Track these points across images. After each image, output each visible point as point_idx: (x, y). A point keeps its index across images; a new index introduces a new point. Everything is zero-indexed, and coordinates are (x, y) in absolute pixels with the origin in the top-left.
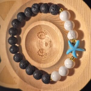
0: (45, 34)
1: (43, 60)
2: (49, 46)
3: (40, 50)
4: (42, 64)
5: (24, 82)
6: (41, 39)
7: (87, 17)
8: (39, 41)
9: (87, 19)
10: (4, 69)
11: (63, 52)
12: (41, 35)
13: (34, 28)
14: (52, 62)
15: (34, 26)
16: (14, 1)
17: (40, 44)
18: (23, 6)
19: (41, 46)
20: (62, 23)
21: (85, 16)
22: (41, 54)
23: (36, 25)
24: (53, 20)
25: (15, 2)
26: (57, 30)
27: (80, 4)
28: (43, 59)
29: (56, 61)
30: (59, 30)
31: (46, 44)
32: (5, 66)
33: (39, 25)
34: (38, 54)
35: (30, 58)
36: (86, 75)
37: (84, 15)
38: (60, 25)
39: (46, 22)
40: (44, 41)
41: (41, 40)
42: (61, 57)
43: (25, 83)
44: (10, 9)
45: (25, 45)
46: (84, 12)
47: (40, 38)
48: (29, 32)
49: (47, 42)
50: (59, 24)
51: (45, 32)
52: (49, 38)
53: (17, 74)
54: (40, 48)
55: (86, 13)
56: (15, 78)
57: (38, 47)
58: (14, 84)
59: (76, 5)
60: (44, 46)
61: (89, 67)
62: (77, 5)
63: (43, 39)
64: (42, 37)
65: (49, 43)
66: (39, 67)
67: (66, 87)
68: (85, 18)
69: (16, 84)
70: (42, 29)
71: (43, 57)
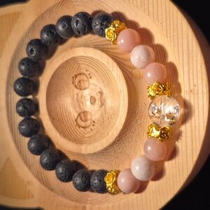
0: (89, 77)
1: (86, 136)
3: (79, 115)
4: (85, 145)
6: (80, 89)
7: (172, 27)
8: (77, 95)
9: (172, 31)
10: (5, 165)
11: (128, 113)
12: (79, 82)
13: (62, 67)
14: (105, 139)
15: (62, 62)
16: (18, 13)
17: (79, 101)
18: (37, 20)
19: (81, 104)
21: (168, 25)
22: (83, 124)
23: (65, 60)
24: (102, 43)
25: (20, 13)
26: (111, 64)
28: (87, 133)
29: (112, 135)
30: (115, 64)
31: (93, 100)
32: (8, 159)
33: (73, 59)
34: (77, 123)
35: (58, 135)
37: (164, 24)
38: (117, 53)
39: (87, 48)
40: (86, 93)
41: (80, 92)
42: (124, 125)
43: (52, 193)
45: (45, 107)
46: (164, 16)
47: (78, 87)
48: (53, 76)
49: (94, 94)
50: (114, 51)
51: (87, 73)
52: (96, 86)
53: (33, 173)
54: (79, 111)
55: (168, 20)
56: (29, 183)
57: (75, 109)
58: (29, 198)
60: (88, 106)
62: (148, 4)
63: (85, 89)
64: (82, 84)
65: (97, 97)
66: (79, 152)
68: (168, 29)
69: (33, 197)
70: (81, 65)
71: (87, 129)
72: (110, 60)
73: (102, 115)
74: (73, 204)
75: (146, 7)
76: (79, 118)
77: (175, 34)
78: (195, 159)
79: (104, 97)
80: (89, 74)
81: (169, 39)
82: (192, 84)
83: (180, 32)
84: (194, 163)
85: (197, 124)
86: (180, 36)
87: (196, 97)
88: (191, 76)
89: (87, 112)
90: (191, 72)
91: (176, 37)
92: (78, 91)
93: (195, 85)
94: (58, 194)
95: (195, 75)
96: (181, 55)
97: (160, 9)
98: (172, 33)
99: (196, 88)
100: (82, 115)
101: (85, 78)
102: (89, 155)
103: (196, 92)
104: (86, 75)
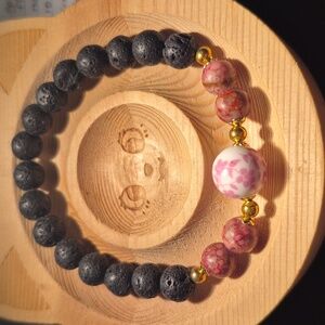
0: (144, 134)
1: (136, 222)
2: (155, 173)
3: (126, 189)
4: (135, 236)
5: (73, 300)
6: (130, 152)
7: (276, 74)
8: (125, 160)
9: (276, 80)
10: (6, 257)
11: (203, 194)
12: (129, 141)
13: (106, 117)
14: (165, 229)
15: (105, 110)
16: (40, 30)
17: (127, 170)
19: (130, 175)
20: (199, 98)
22: (131, 204)
23: (111, 107)
24: (168, 87)
25: (43, 31)
26: (180, 120)
27: (254, 31)
28: (139, 218)
29: (177, 224)
30: (187, 121)
31: (148, 170)
33: (123, 107)
34: (122, 203)
35: (94, 218)
36: (277, 269)
38: (191, 105)
39: (144, 93)
40: (139, 158)
41: (129, 157)
43: (79, 304)
44: (26, 57)
45: (75, 175)
46: (265, 57)
47: (127, 148)
48: (89, 130)
49: (151, 162)
50: (186, 101)
51: (142, 129)
52: (155, 149)
53: (51, 273)
54: (126, 184)
55: (271, 62)
56: (43, 286)
57: (120, 180)
58: (41, 309)
59: (240, 35)
60: (140, 178)
61: (287, 242)
62: (243, 37)
63: (136, 152)
64: (133, 145)
65: (156, 166)
67: (213, 312)
68: (270, 77)
69: (48, 308)
70: (134, 117)
71: (137, 212)
72: (180, 113)
73: (161, 193)
75: (239, 41)
76: (125, 195)
77: (281, 84)
79: (166, 166)
80: (145, 131)
82: (300, 159)
83: (287, 83)
84: (297, 272)
85: (304, 218)
86: (288, 88)
87: (306, 178)
88: (300, 148)
89: (139, 186)
90: (300, 141)
91: (281, 89)
92: (126, 154)
93: (304, 161)
94: (88, 307)
95: (306, 147)
96: (286, 115)
97: (259, 45)
98: (276, 83)
99: (306, 166)
100: (130, 189)
101: (138, 136)
102: (141, 251)
103: (306, 171)
104: (140, 132)
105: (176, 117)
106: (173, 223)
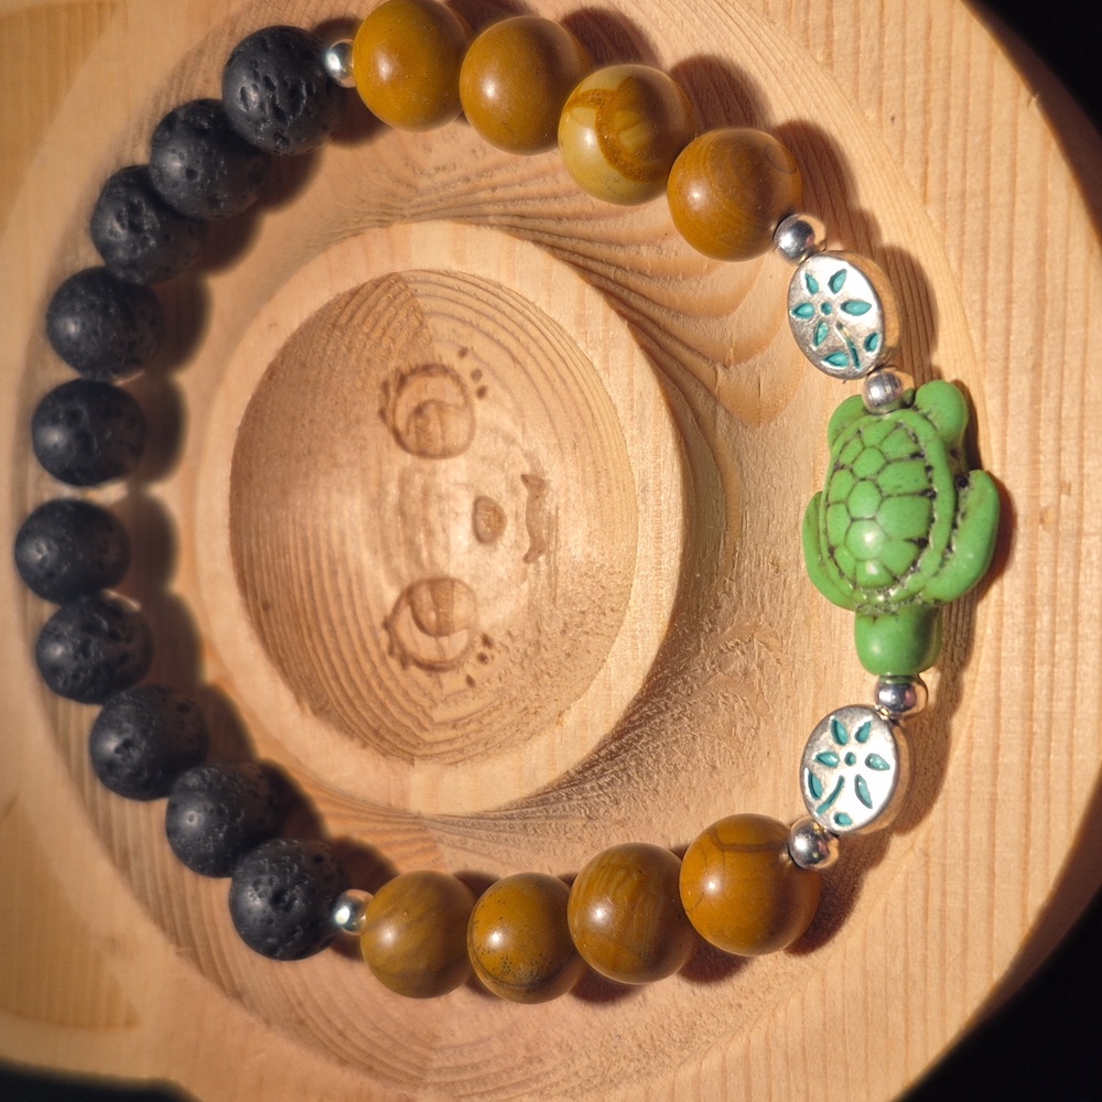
0: (472, 387)
1: (439, 714)
2: (510, 531)
3: (409, 595)
4: (432, 769)
5: (218, 996)
6: (422, 453)
7: (955, 142)
9: (953, 165)
12: (419, 411)
13: (329, 323)
14: (539, 745)
15: (324, 296)
16: (101, 5)
17: (409, 521)
19: (421, 538)
20: (668, 245)
21: (935, 129)
22: (425, 647)
23: (349, 284)
24: (555, 207)
25: (113, 6)
28: (450, 700)
29: (584, 724)
30: (621, 331)
31: (487, 520)
32: (10, 806)
33: (390, 283)
34: (395, 643)
35: (285, 697)
36: (954, 904)
38: (641, 273)
39: (470, 231)
40: (453, 474)
41: (420, 471)
43: (238, 1015)
46: (915, 78)
47: (411, 439)
49: (497, 488)
50: (621, 255)
51: (464, 367)
54: (408, 572)
55: (937, 98)
57: (388, 558)
58: (110, 1025)
60: (457, 550)
61: (994, 800)
63: (446, 453)
64: (434, 427)
66: (396, 801)
67: (712, 1062)
68: (935, 155)
69: (131, 1022)
70: (431, 321)
71: (446, 678)
72: (596, 304)
73: (532, 607)
74: (349, 1079)
76: (406, 613)
77: (974, 185)
78: (1039, 897)
79: (549, 506)
80: (476, 375)
81: (932, 211)
82: (1048, 475)
83: (1000, 177)
84: (1031, 918)
85: (1061, 706)
86: (1000, 199)
87: (1067, 555)
89: (453, 582)
90: (1048, 405)
91: (975, 204)
92: (408, 460)
93: (1063, 487)
94: (268, 1022)
95: (1071, 428)
96: (995, 306)
97: (892, 35)
98: (954, 177)
100: (424, 596)
101: (451, 395)
102: (450, 822)
103: (1068, 525)
104: (457, 379)
105: (581, 321)
106: (570, 719)
